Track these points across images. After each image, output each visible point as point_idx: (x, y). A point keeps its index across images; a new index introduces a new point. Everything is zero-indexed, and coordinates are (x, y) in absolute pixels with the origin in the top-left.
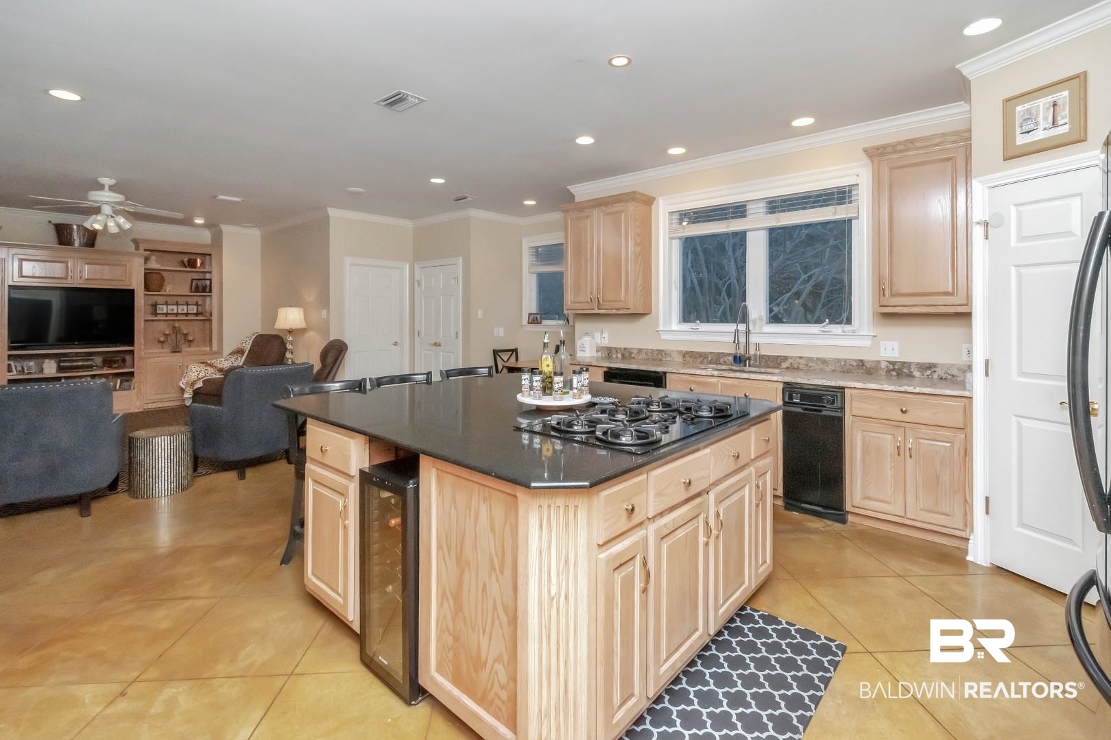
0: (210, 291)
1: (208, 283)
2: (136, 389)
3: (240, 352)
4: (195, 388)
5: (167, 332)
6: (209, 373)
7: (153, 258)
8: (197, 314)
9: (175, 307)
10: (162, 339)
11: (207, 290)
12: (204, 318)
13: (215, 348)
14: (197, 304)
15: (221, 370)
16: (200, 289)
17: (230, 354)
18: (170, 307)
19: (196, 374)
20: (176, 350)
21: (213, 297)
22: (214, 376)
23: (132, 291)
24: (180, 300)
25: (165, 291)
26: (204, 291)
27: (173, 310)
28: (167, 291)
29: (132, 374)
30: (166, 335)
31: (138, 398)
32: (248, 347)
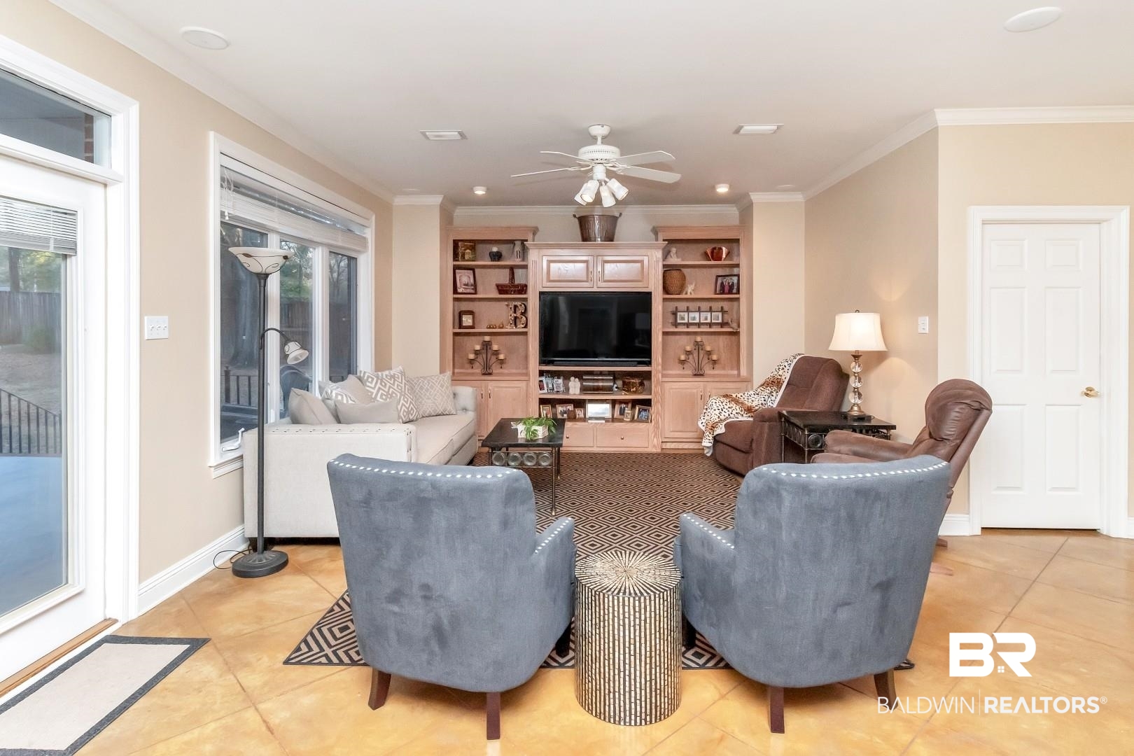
0: (738, 292)
1: (735, 279)
2: (653, 422)
3: (774, 383)
4: (715, 434)
5: (688, 348)
6: (734, 412)
7: (674, 250)
8: (723, 325)
9: (697, 315)
10: (683, 357)
11: (735, 291)
12: (731, 331)
13: (744, 372)
14: (722, 310)
15: (749, 410)
16: (727, 289)
17: (762, 385)
18: (692, 315)
19: (717, 412)
20: (698, 374)
21: (741, 300)
22: (741, 418)
23: (650, 294)
24: (705, 305)
25: (686, 294)
26: (730, 292)
27: (694, 319)
28: (689, 293)
29: (647, 403)
30: (688, 353)
31: (656, 434)
32: (786, 376)
